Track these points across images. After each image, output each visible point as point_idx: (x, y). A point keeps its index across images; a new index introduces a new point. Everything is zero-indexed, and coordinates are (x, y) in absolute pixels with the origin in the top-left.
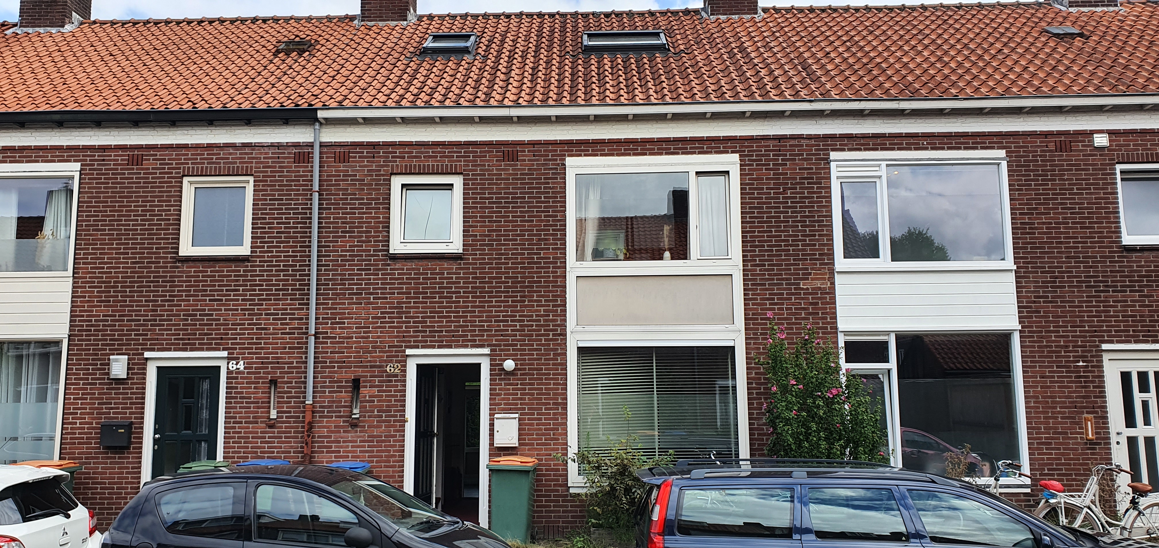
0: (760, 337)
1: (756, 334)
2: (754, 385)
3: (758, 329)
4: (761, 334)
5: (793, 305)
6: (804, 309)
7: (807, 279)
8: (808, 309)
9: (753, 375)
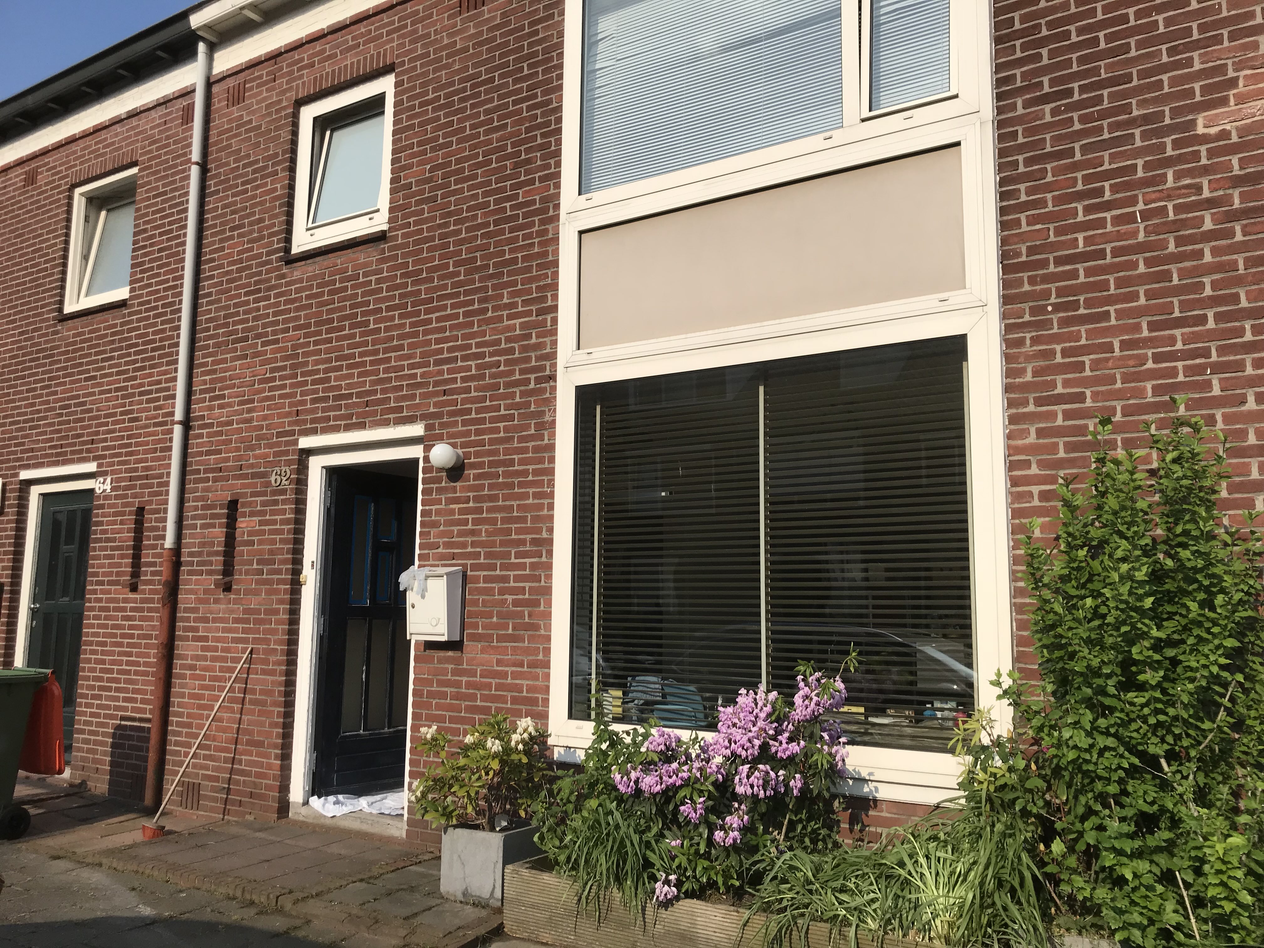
0: (1055, 318)
1: (1042, 310)
2: (1034, 470)
3: (1046, 295)
4: (1057, 308)
5: (1169, 198)
6: (1210, 203)
7: (1224, 101)
8: (1226, 200)
9: (1032, 439)
